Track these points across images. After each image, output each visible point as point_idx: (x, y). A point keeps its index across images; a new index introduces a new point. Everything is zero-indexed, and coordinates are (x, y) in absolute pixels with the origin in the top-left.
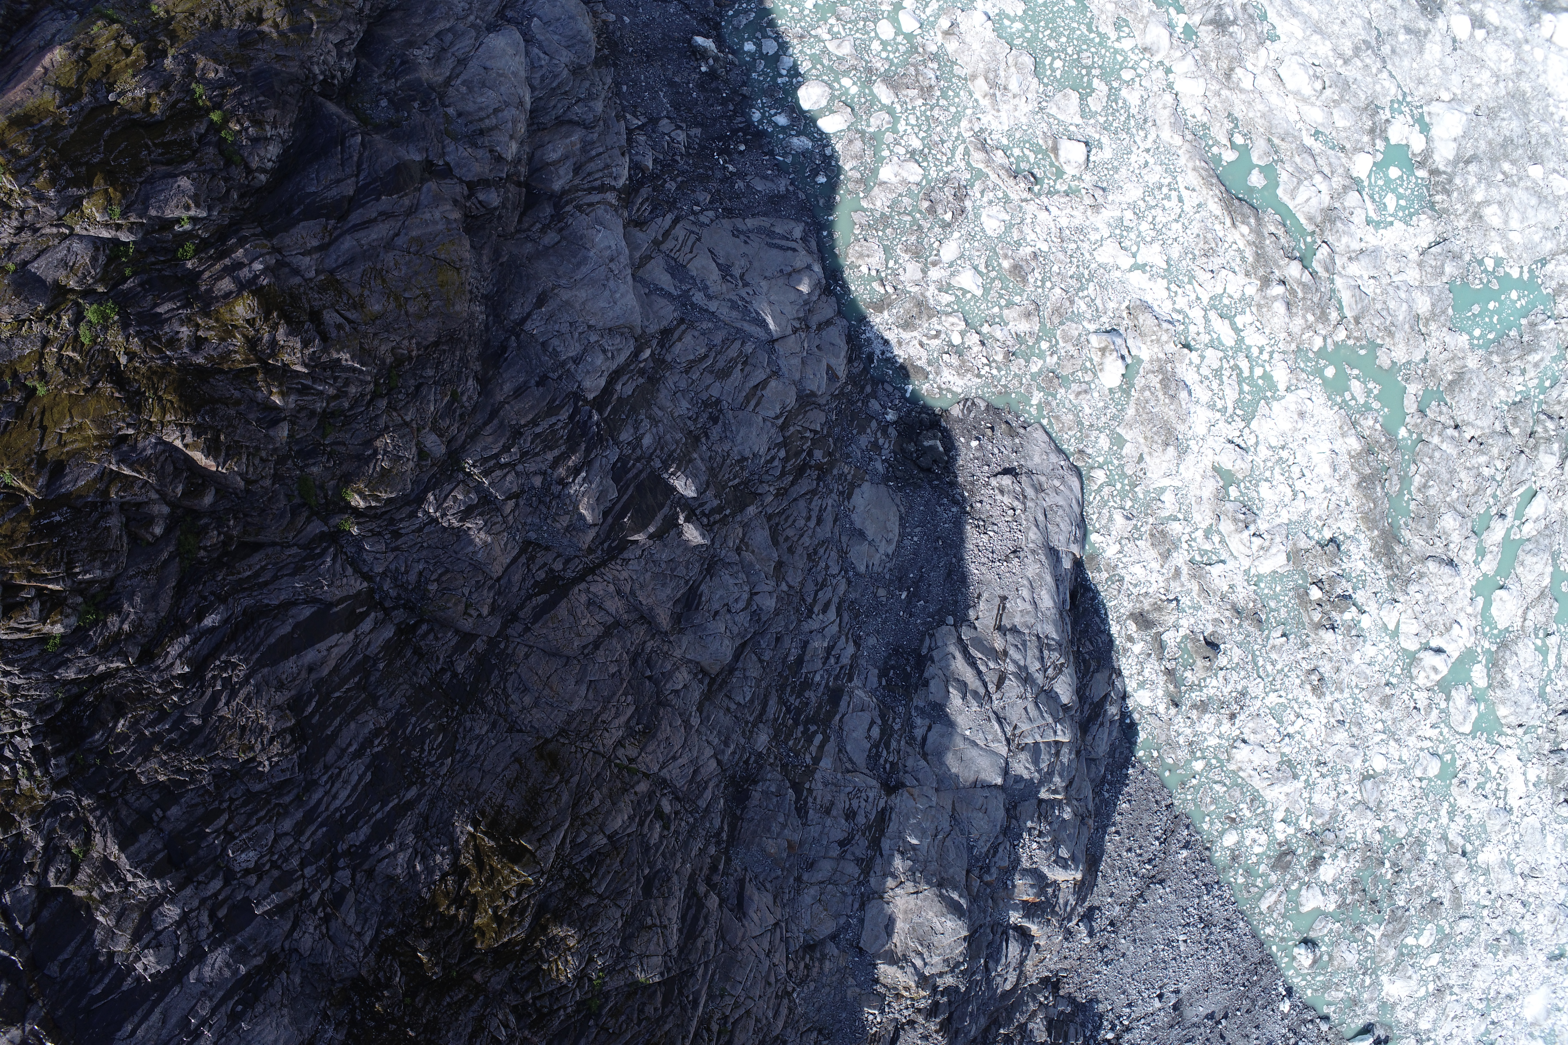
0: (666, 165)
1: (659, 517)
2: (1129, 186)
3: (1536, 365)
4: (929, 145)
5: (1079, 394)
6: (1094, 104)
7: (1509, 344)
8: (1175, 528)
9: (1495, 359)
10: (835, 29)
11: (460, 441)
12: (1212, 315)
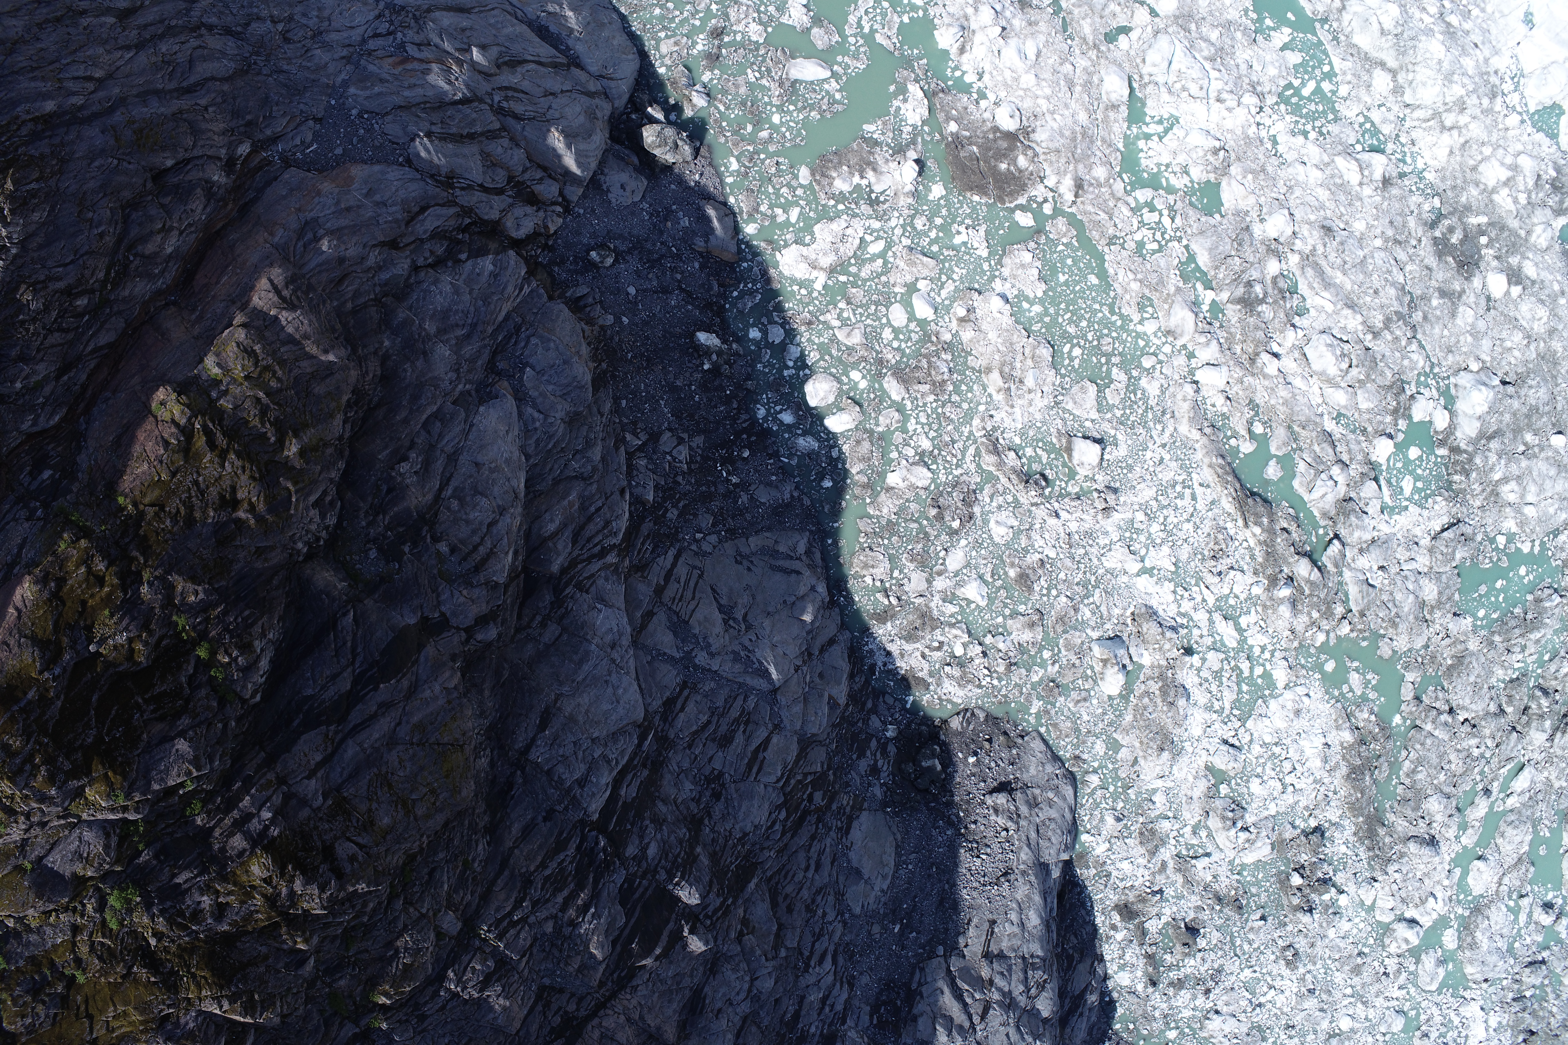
0: (667, 492)
1: (666, 933)
2: (1142, 485)
3: (1538, 641)
4: (939, 445)
5: (1078, 701)
6: (1112, 397)
7: (1513, 623)
8: (1165, 826)
9: (1497, 638)
10: (845, 315)
11: (474, 906)
12: (1217, 617)
